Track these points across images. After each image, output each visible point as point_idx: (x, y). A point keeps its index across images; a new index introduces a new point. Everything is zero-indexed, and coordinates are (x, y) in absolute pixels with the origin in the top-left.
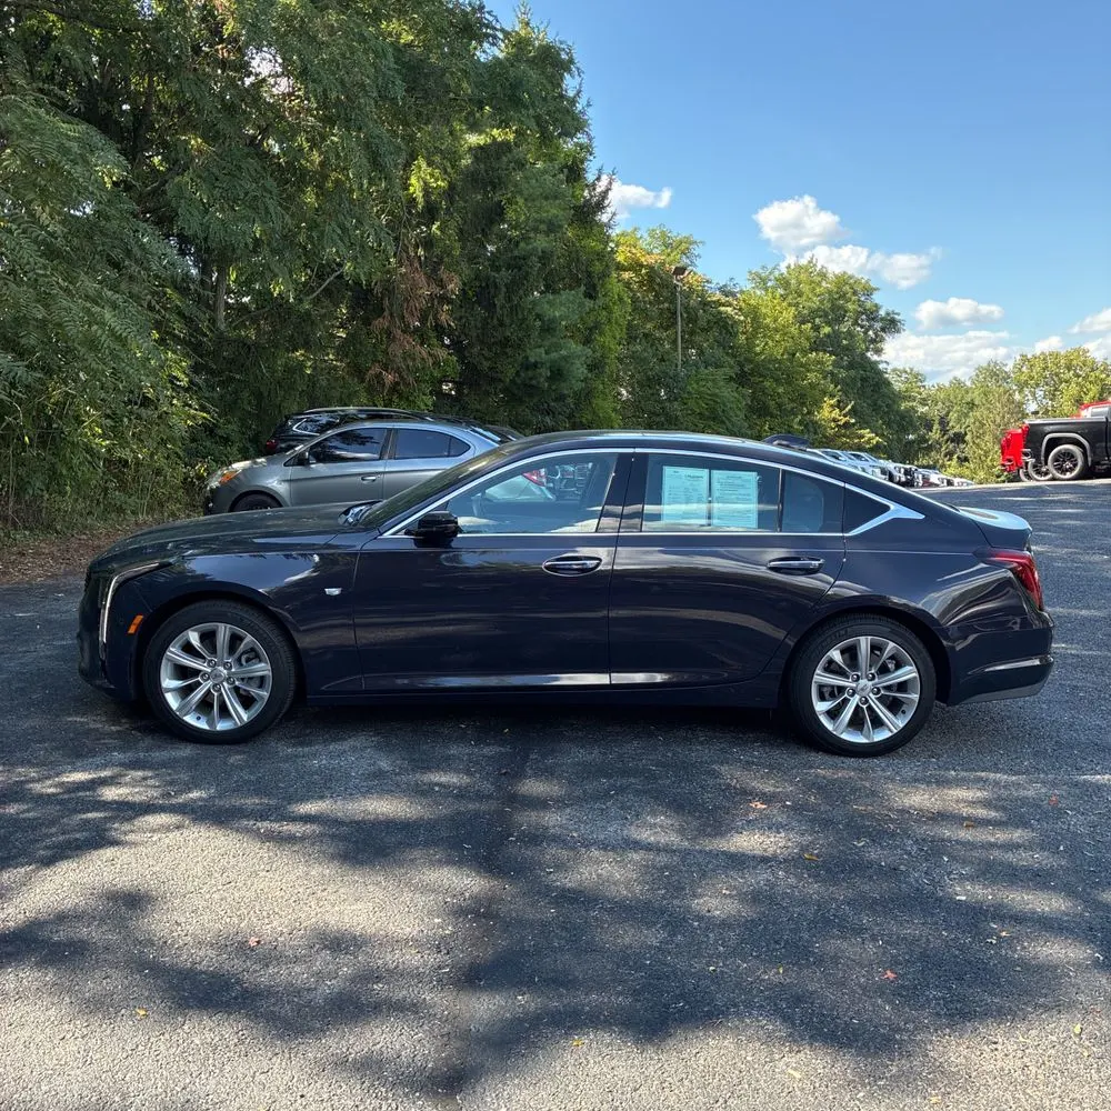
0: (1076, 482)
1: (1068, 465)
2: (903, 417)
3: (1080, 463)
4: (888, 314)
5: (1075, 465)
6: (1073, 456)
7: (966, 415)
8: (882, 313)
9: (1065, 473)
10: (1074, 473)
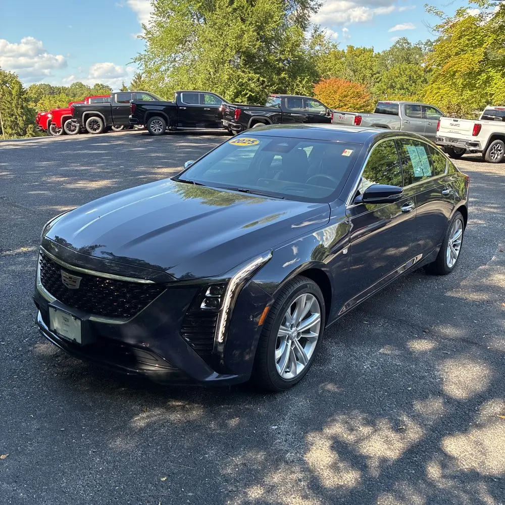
1: (95, 127)
3: (101, 125)
5: (99, 127)
6: (97, 123)
9: (95, 131)
10: (99, 130)
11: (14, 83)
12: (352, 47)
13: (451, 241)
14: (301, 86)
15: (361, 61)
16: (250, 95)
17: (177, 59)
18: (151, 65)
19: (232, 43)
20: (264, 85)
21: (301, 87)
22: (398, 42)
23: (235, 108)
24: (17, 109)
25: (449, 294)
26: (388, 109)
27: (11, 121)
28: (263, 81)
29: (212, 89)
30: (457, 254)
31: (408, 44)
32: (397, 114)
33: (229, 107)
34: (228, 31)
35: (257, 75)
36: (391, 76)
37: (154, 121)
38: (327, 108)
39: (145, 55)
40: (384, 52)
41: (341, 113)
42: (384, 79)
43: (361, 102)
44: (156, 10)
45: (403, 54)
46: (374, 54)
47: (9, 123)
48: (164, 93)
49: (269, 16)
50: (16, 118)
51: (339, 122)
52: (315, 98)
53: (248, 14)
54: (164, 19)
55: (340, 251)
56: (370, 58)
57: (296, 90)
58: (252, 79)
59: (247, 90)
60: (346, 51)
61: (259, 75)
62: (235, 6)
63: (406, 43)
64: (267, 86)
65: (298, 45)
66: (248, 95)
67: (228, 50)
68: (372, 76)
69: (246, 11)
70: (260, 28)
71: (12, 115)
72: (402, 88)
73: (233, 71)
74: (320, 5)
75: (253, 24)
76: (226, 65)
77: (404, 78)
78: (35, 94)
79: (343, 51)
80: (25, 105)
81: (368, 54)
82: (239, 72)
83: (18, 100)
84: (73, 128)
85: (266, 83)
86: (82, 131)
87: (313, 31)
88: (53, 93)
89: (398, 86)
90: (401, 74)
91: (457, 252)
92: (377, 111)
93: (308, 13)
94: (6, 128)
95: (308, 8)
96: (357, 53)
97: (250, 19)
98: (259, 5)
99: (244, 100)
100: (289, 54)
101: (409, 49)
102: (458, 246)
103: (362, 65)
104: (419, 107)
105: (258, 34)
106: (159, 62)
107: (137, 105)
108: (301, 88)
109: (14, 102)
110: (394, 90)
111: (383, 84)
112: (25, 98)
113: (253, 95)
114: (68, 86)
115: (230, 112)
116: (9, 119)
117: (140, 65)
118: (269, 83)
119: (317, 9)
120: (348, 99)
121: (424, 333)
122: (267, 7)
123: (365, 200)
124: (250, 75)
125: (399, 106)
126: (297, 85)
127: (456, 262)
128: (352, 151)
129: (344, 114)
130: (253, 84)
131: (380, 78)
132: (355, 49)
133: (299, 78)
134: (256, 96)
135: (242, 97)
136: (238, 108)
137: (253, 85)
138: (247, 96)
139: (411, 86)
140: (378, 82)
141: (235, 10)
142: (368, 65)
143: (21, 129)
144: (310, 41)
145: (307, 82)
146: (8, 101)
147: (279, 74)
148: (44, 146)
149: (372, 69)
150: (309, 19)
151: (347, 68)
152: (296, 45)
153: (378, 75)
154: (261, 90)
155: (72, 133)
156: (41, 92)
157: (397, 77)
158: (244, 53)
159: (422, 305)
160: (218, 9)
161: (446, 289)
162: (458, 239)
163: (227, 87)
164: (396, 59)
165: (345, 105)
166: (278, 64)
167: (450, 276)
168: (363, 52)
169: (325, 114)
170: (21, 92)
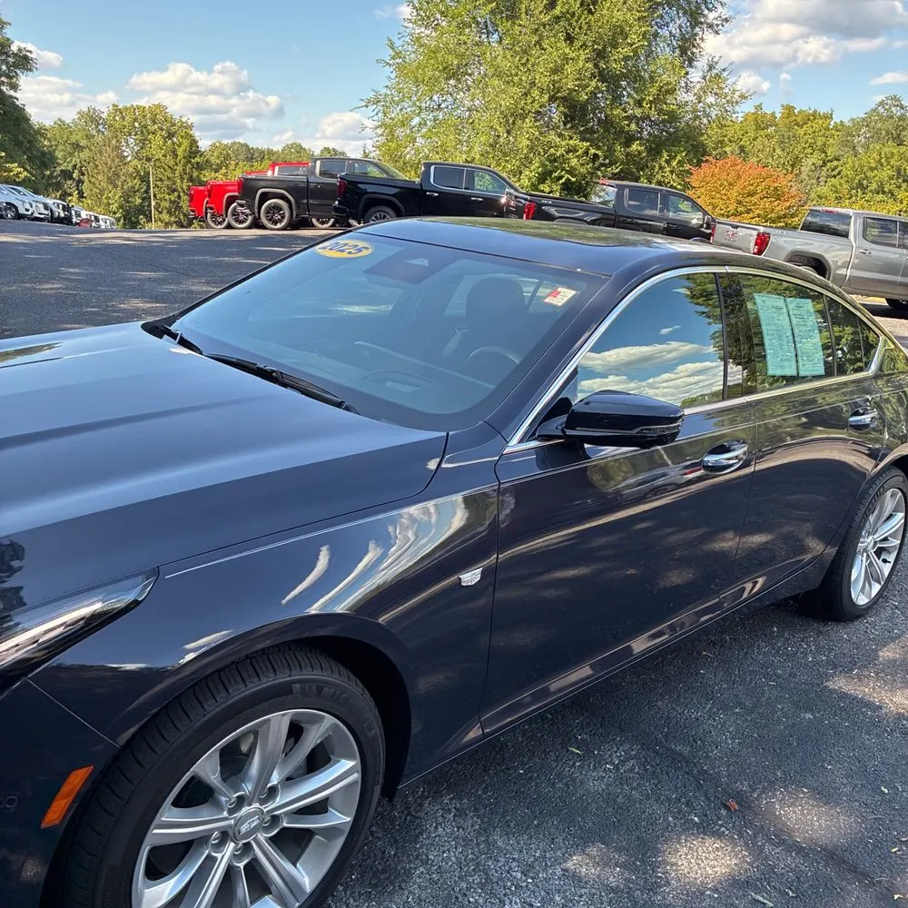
0: (284, 232)
1: (277, 217)
2: (43, 154)
3: (287, 215)
4: (20, 50)
5: (283, 217)
6: (281, 210)
7: (71, 155)
8: (14, 48)
9: (276, 224)
10: (283, 224)
11: (182, 137)
12: (790, 109)
13: (867, 542)
14: (668, 169)
15: (805, 134)
16: (568, 179)
17: (443, 106)
18: (395, 113)
19: (544, 80)
20: (597, 164)
21: (666, 171)
22: (882, 103)
23: (526, 200)
24: (182, 182)
25: (839, 684)
26: (834, 225)
27: (171, 201)
28: (596, 156)
29: (499, 165)
30: (886, 574)
31: (902, 108)
32: (846, 235)
33: (516, 197)
34: (539, 57)
35: (585, 144)
36: (862, 166)
37: (378, 215)
38: (705, 213)
39: (386, 95)
40: (852, 120)
41: (731, 225)
42: (847, 171)
43: (780, 208)
44: (415, 13)
45: (889, 125)
46: (832, 123)
47: (166, 204)
48: (411, 166)
49: (620, 32)
50: (179, 197)
51: (724, 241)
52: (689, 193)
53: (580, 28)
54: (428, 32)
55: (453, 579)
56: (823, 131)
57: (659, 177)
58: (573, 150)
59: (563, 169)
60: (778, 115)
61: (588, 144)
62: (557, 11)
63: (897, 106)
64: (603, 165)
65: (671, 91)
66: (564, 180)
67: (535, 93)
68: (824, 164)
69: (577, 21)
70: (601, 55)
71: (174, 191)
72: (881, 190)
73: (541, 133)
74: (726, 20)
75: (587, 46)
76: (527, 120)
77: (885, 173)
78: (218, 158)
79: (773, 114)
80: (195, 174)
81: (820, 122)
82: (552, 137)
83: (185, 165)
84: (241, 218)
85: (601, 160)
86: (256, 224)
87: (706, 68)
88: (252, 158)
89: (874, 186)
90: (882, 165)
91: (887, 569)
92: (807, 227)
93: (701, 33)
94: (160, 213)
95: (702, 23)
96: (799, 119)
97: (583, 38)
98: (605, 12)
99: (555, 188)
100: (650, 108)
101: (902, 118)
102: (889, 553)
103: (807, 142)
104: (893, 225)
105: (596, 66)
106: (409, 110)
107: (350, 182)
108: (668, 173)
109: (179, 168)
110: (863, 193)
111: (843, 181)
112: (198, 163)
113: (574, 180)
114: (278, 148)
115: (517, 207)
116: (167, 197)
117: (375, 112)
118: (607, 161)
119: (720, 27)
120: (754, 199)
121: (724, 812)
122: (619, 15)
123: (569, 432)
124: (571, 142)
125: (853, 219)
126: (661, 168)
127: (880, 594)
128: (573, 292)
129: (737, 227)
130: (576, 160)
131: (840, 168)
132: (796, 111)
133: (665, 155)
134: (580, 183)
135: (552, 182)
136: (530, 201)
137: (574, 162)
138: (561, 182)
139: (900, 187)
140: (835, 177)
141: (557, 19)
142: (819, 143)
143: (185, 215)
144: (698, 86)
145: (681, 163)
146: (169, 167)
147: (628, 143)
148: (172, 243)
149: (825, 152)
150: (702, 45)
151: (777, 147)
152: (668, 92)
153: (835, 163)
154: (589, 173)
155: (240, 226)
156: (228, 155)
157: (872, 169)
158: (564, 99)
159: (750, 712)
160: (523, 15)
161: (835, 667)
162: (894, 535)
163: (527, 161)
164: (876, 136)
165: (748, 211)
166: (628, 125)
167: (859, 625)
168: (812, 118)
169: (702, 226)
170: (194, 151)
